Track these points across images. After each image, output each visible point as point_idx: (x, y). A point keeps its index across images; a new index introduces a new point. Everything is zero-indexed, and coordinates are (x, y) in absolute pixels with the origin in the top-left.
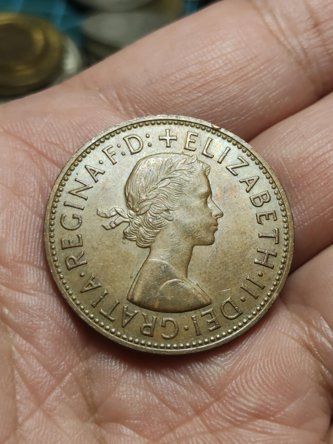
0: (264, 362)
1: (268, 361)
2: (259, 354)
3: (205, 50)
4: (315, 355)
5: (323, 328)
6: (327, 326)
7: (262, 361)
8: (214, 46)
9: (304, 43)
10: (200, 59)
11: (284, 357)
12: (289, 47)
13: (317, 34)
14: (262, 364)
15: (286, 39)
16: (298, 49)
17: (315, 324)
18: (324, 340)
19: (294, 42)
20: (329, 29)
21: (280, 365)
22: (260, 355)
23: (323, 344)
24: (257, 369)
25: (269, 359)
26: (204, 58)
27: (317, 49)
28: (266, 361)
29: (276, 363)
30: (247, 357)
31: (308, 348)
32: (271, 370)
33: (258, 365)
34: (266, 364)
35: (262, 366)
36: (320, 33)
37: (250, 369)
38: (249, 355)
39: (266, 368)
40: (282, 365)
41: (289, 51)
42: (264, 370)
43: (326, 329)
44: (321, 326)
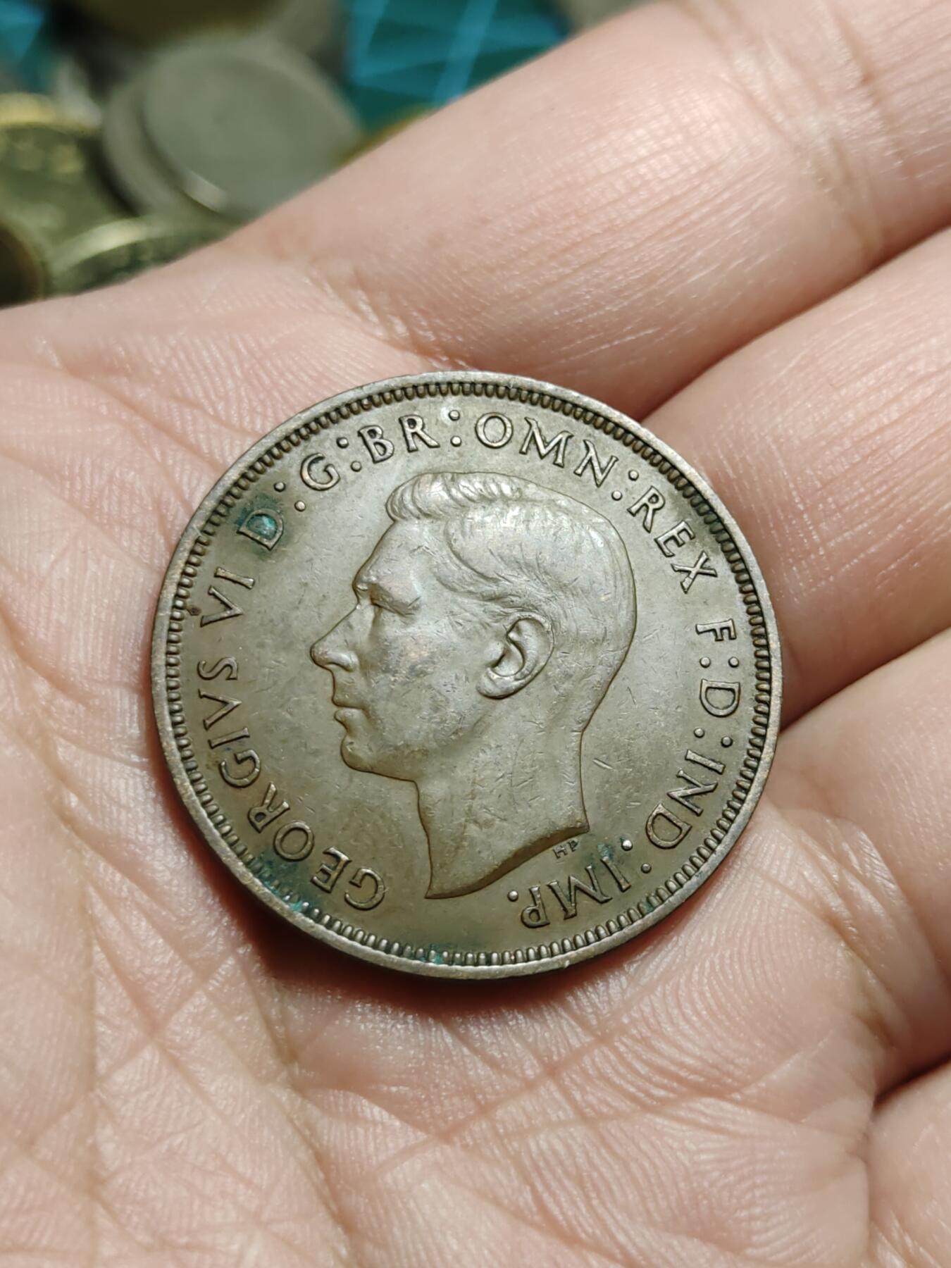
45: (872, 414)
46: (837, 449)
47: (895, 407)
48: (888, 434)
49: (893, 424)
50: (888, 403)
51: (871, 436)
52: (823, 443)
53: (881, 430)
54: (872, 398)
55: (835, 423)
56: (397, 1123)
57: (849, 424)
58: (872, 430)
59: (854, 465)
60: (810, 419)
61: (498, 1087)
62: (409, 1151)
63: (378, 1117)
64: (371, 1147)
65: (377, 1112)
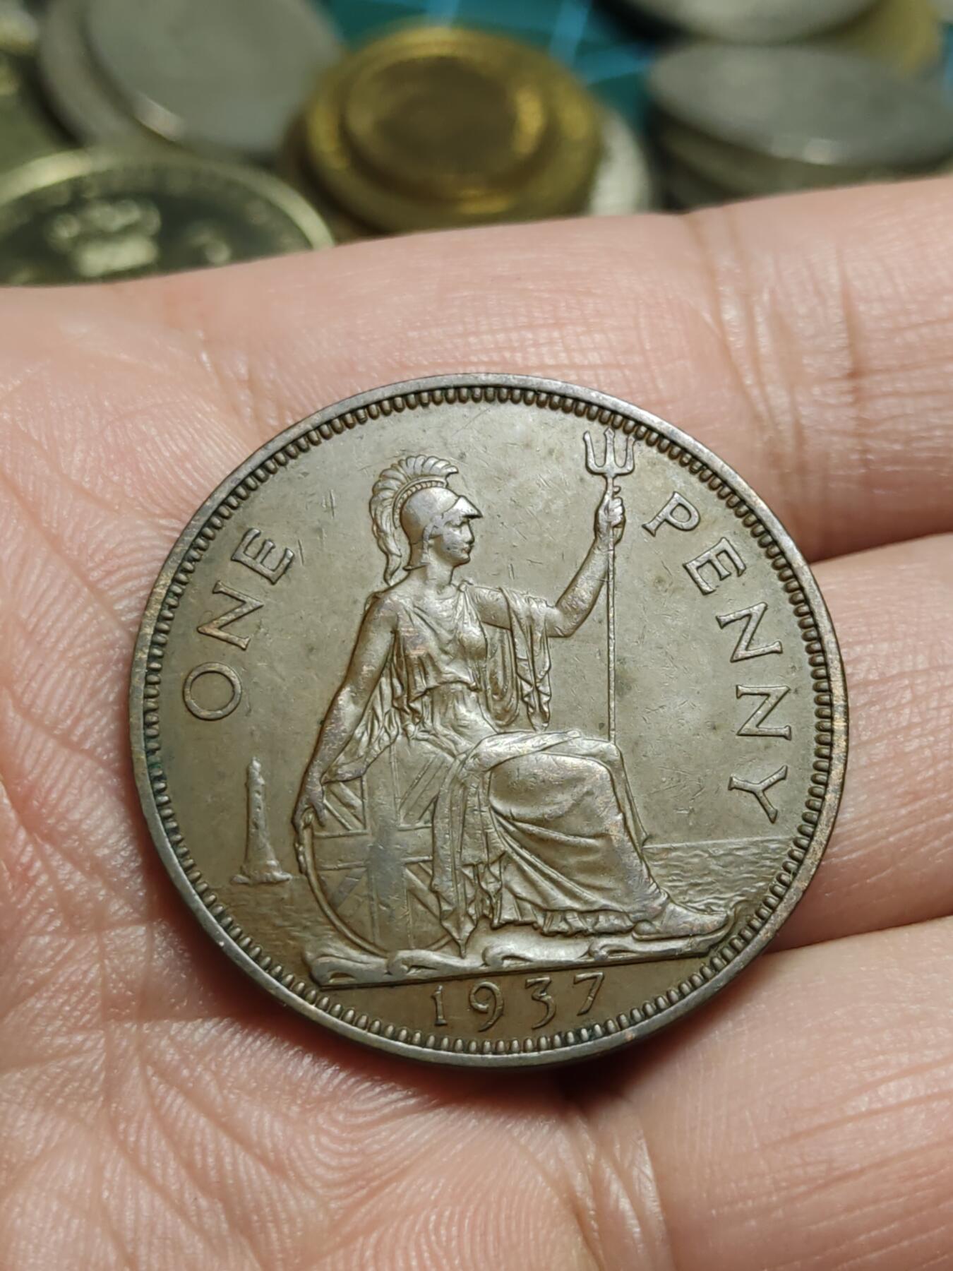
0: (440, 1216)
1: (452, 1214)
2: (434, 1187)
3: (530, 336)
4: (587, 1241)
5: (635, 1172)
6: (648, 1171)
7: (436, 1210)
8: (556, 334)
9: (805, 411)
10: (507, 355)
11: (503, 1216)
12: (761, 408)
13: (849, 399)
14: (433, 1218)
15: (761, 384)
16: (786, 420)
17: (618, 1154)
18: (625, 1204)
19: (780, 398)
20: (886, 395)
21: (484, 1234)
22: (437, 1191)
23: (619, 1217)
24: (417, 1228)
25: (458, 1209)
26: (518, 357)
27: (835, 439)
28: (447, 1213)
29: (473, 1227)
30: (399, 1191)
31: (578, 1214)
32: (454, 1243)
33: (422, 1217)
34: (445, 1220)
35: (431, 1226)
36: (859, 397)
37: (395, 1225)
38: (404, 1183)
39: (443, 1232)
40: (491, 1238)
41: (757, 418)
42: (433, 1238)
43: (644, 1179)
44: (632, 1163)
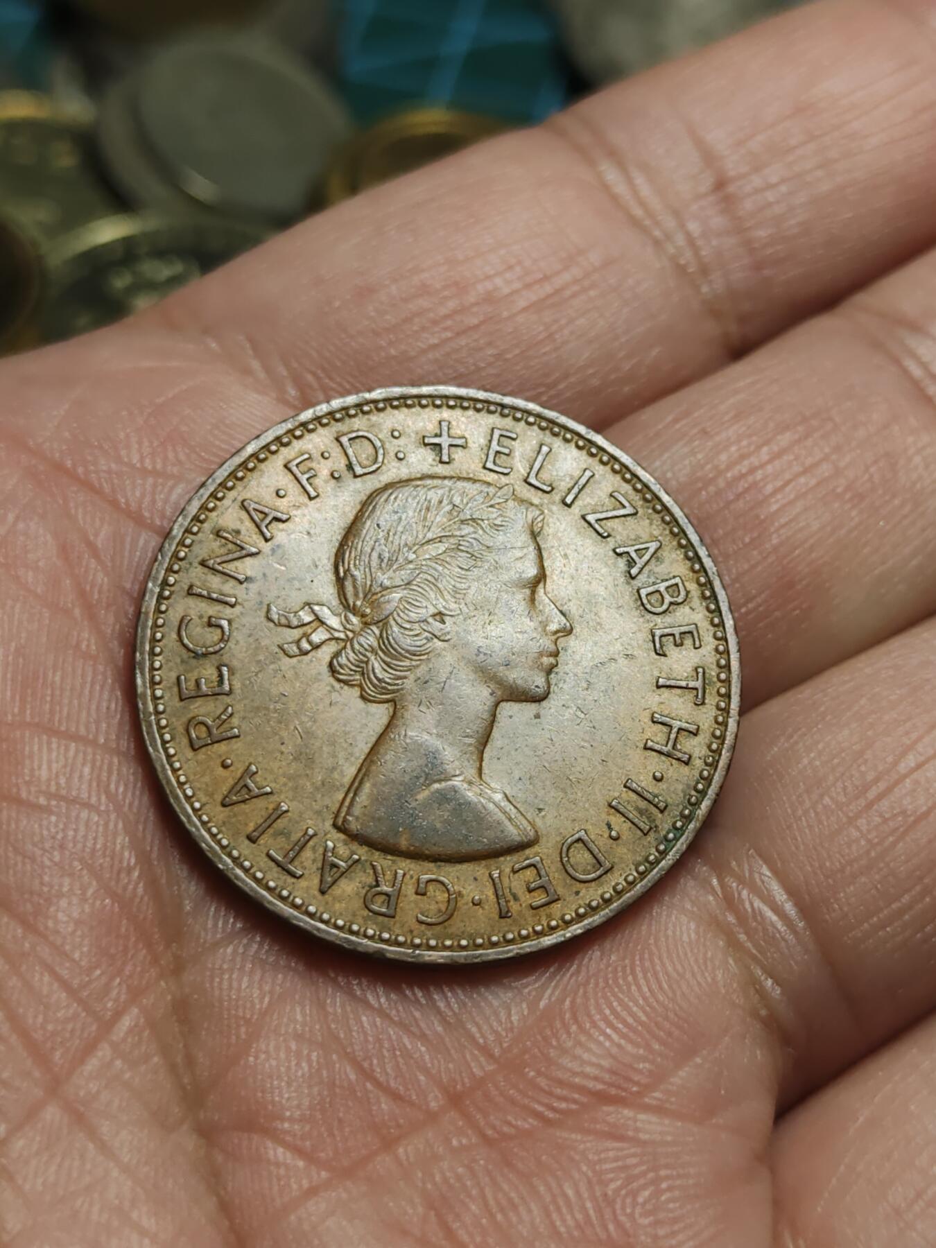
45: (743, 457)
46: (712, 489)
47: (765, 449)
48: (759, 475)
49: (762, 466)
50: (759, 448)
51: (742, 476)
52: (700, 485)
53: (752, 471)
54: (744, 443)
55: (709, 466)
56: (301, 1164)
57: (723, 467)
58: (744, 471)
59: (729, 503)
60: (687, 462)
61: (401, 1121)
62: (313, 1191)
63: (281, 1158)
64: (276, 1188)
65: (280, 1153)
